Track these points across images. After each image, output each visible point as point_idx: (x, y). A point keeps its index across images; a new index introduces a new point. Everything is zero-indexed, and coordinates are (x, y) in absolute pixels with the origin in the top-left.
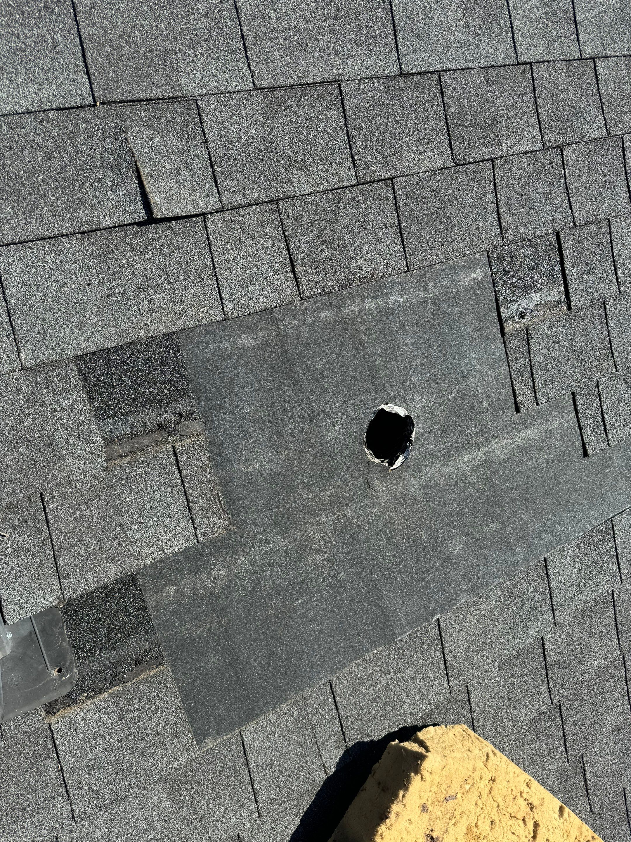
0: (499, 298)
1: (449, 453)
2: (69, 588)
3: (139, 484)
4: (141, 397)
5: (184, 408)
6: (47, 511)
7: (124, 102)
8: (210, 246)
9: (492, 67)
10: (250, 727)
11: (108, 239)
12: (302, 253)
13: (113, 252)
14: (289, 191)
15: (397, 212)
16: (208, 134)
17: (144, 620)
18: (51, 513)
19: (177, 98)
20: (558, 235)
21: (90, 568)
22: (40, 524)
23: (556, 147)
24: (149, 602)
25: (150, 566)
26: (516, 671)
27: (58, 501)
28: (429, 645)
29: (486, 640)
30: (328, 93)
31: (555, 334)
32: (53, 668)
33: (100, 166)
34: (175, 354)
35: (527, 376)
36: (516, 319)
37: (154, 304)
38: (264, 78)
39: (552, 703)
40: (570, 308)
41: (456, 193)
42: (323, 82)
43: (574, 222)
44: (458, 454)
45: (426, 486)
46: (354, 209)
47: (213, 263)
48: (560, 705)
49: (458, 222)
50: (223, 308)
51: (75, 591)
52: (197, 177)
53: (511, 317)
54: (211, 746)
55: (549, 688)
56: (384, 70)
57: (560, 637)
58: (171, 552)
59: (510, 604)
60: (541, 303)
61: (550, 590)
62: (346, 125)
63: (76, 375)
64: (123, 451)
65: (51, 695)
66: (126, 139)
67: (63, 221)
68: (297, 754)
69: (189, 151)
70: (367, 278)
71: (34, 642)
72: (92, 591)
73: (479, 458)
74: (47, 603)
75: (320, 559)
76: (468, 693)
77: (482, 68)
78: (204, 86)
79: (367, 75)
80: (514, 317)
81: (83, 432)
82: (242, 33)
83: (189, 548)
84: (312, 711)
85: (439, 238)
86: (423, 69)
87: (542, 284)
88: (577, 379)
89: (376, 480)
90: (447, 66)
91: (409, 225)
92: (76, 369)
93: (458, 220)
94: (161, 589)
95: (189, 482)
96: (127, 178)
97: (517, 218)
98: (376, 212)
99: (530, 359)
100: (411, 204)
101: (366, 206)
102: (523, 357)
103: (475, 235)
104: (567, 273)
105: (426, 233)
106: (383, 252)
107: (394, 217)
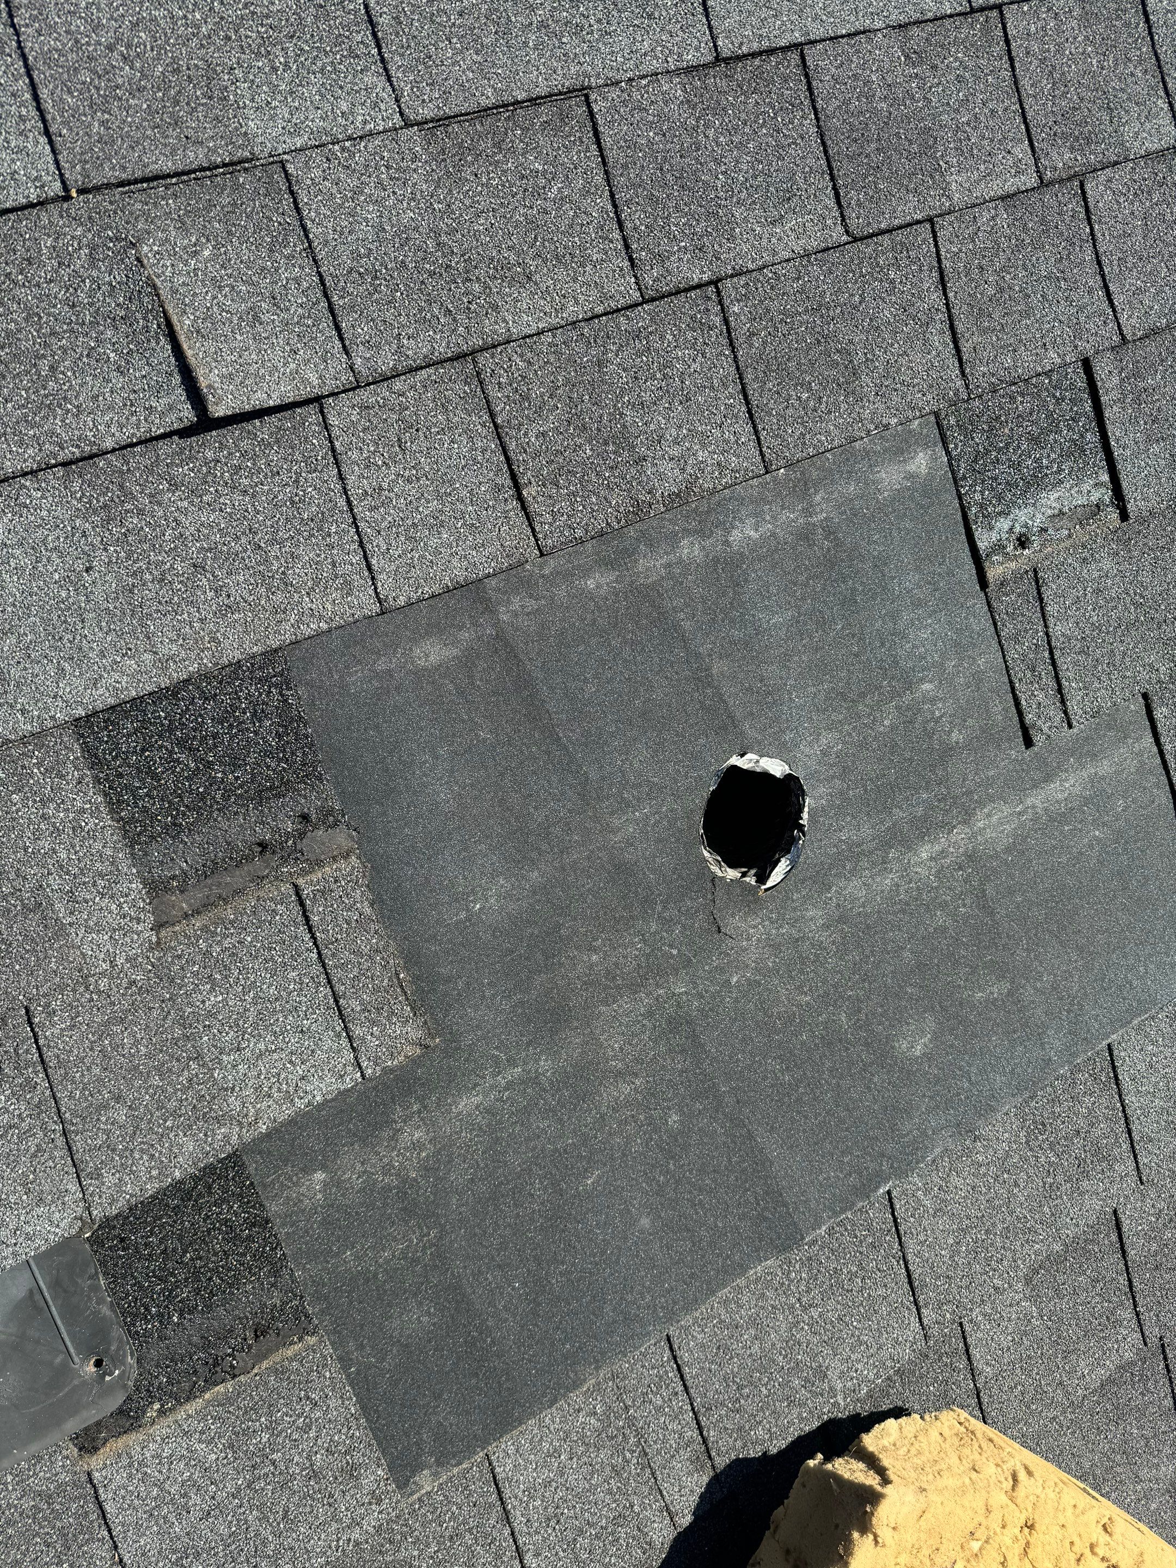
0: (969, 509)
1: (886, 845)
2: (100, 1197)
3: (230, 970)
4: (219, 789)
5: (311, 803)
6: (41, 1042)
7: (129, 183)
8: (337, 463)
9: (914, 23)
10: (507, 1444)
11: (121, 472)
12: (534, 459)
13: (134, 498)
14: (495, 332)
15: (733, 351)
16: (314, 231)
17: (266, 1246)
18: (49, 1046)
19: (240, 162)
20: (1087, 365)
21: (142, 1151)
22: (30, 1070)
23: (1069, 179)
24: (273, 1208)
25: (268, 1135)
26: (1063, 1284)
27: (62, 1020)
28: (873, 1245)
29: (994, 1225)
30: (564, 117)
31: (1096, 574)
32: (86, 1359)
33: (91, 322)
34: (282, 695)
35: (1045, 669)
36: (1010, 549)
37: (229, 596)
38: (424, 101)
39: (1146, 1344)
40: (1124, 516)
41: (857, 298)
42: (551, 95)
43: (1121, 334)
44: (908, 845)
45: (842, 919)
46: (639, 354)
47: (348, 498)
48: (1163, 1345)
49: (867, 360)
50: (376, 589)
51: (113, 1201)
52: (298, 323)
53: (999, 547)
54: (429, 1489)
55: (1137, 1314)
56: (680, 55)
57: (1153, 1206)
58: (309, 1104)
59: (1040, 1146)
60: (1061, 513)
61: (1124, 1111)
62: (608, 181)
63: (77, 758)
64: (190, 905)
65: (85, 1414)
66: (138, 260)
67: (21, 443)
68: (610, 1492)
69: (277, 270)
70: (678, 495)
71: (38, 1310)
72: (151, 1196)
73: (951, 850)
74: (57, 1230)
75: (626, 1088)
76: (965, 1338)
77: (894, 28)
78: (296, 131)
79: (644, 69)
80: (1004, 547)
81: (101, 875)
82: (367, 12)
83: (348, 1090)
84: (634, 1401)
85: (829, 396)
86: (765, 44)
87: (1060, 471)
88: (1151, 665)
89: (733, 915)
90: (818, 32)
91: (761, 375)
92: (76, 746)
93: (866, 354)
94: (295, 1179)
95: (333, 955)
96: (149, 341)
97: (994, 338)
98: (687, 356)
99: (1047, 631)
100: (761, 332)
101: (665, 345)
102: (1030, 629)
103: (906, 383)
104: (1113, 443)
105: (799, 388)
106: (708, 437)
107: (727, 362)
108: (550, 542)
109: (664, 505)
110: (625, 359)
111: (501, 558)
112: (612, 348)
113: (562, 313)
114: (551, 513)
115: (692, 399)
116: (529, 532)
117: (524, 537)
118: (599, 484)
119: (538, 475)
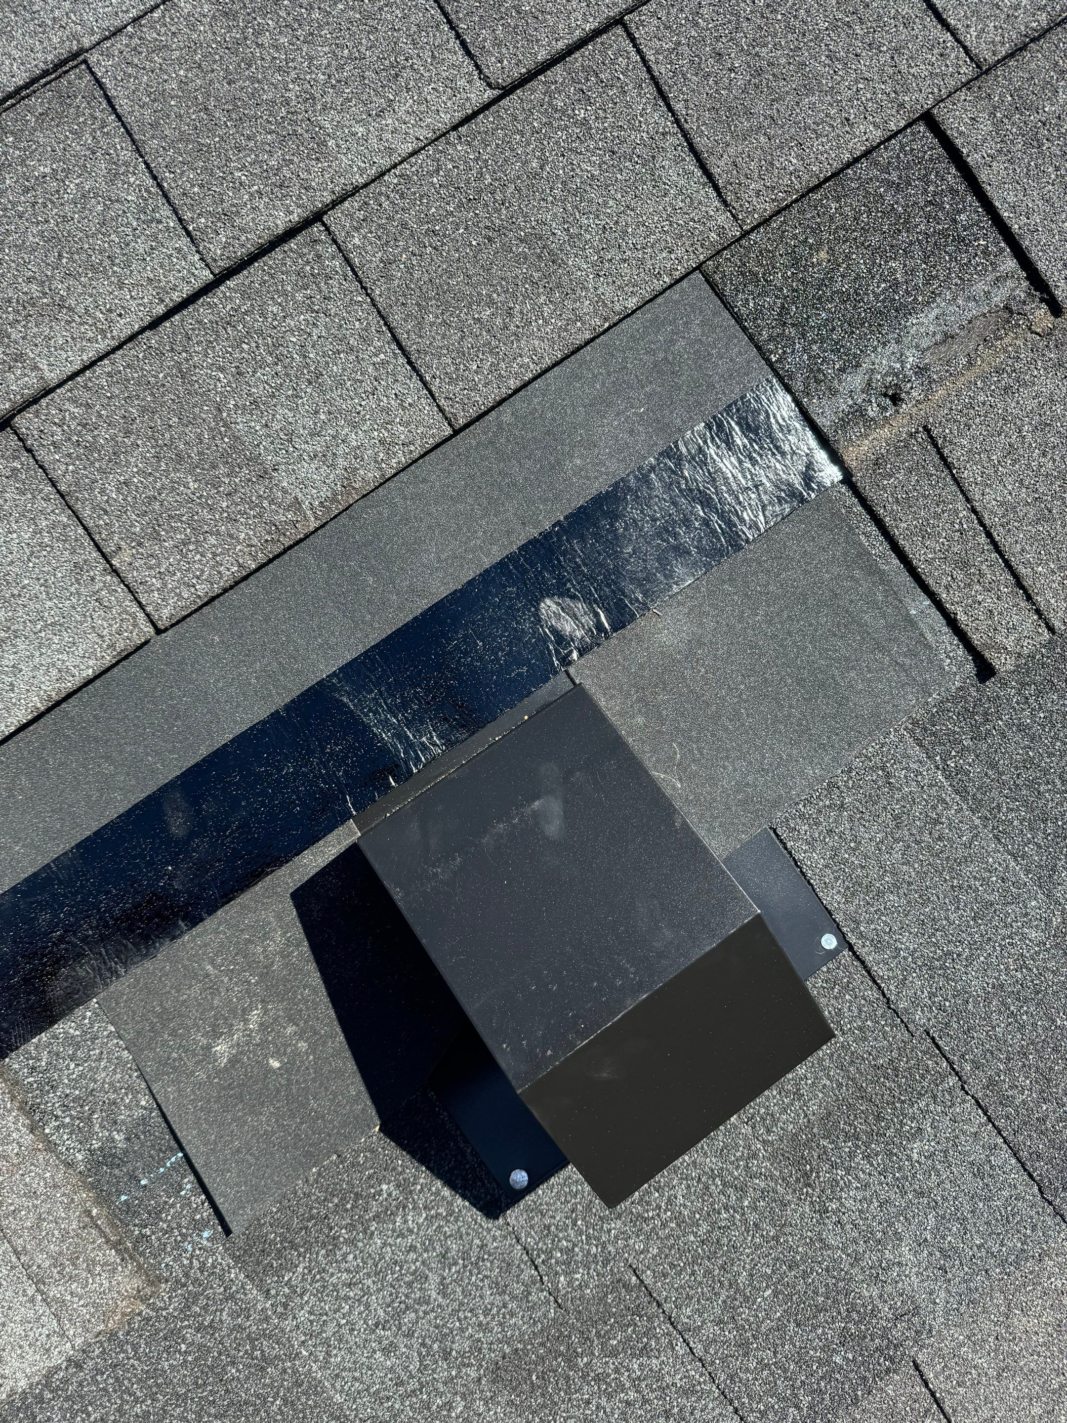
14: (27, 386)
15: (368, 295)
20: (930, 122)
30: (64, 98)
35: (984, 561)
40: (1056, 309)
41: (535, 164)
42: (33, 81)
43: (974, 61)
46: (235, 343)
49: (571, 236)
53: (854, 415)
58: (12, 1391)
60: (948, 337)
62: (138, 150)
80: (865, 412)
85: (522, 303)
87: (929, 279)
91: (414, 310)
93: (567, 230)
97: (763, 139)
98: (303, 322)
99: (972, 507)
100: (401, 256)
101: (270, 320)
102: (943, 512)
103: (639, 247)
104: (1006, 214)
105: (474, 307)
106: (358, 413)
107: (362, 310)
108: (166, 612)
109: (316, 518)
110: (219, 357)
111: (101, 652)
112: (197, 349)
113: (112, 331)
114: (158, 576)
115: (324, 372)
116: (135, 608)
117: (128, 617)
118: (216, 520)
119: (130, 536)
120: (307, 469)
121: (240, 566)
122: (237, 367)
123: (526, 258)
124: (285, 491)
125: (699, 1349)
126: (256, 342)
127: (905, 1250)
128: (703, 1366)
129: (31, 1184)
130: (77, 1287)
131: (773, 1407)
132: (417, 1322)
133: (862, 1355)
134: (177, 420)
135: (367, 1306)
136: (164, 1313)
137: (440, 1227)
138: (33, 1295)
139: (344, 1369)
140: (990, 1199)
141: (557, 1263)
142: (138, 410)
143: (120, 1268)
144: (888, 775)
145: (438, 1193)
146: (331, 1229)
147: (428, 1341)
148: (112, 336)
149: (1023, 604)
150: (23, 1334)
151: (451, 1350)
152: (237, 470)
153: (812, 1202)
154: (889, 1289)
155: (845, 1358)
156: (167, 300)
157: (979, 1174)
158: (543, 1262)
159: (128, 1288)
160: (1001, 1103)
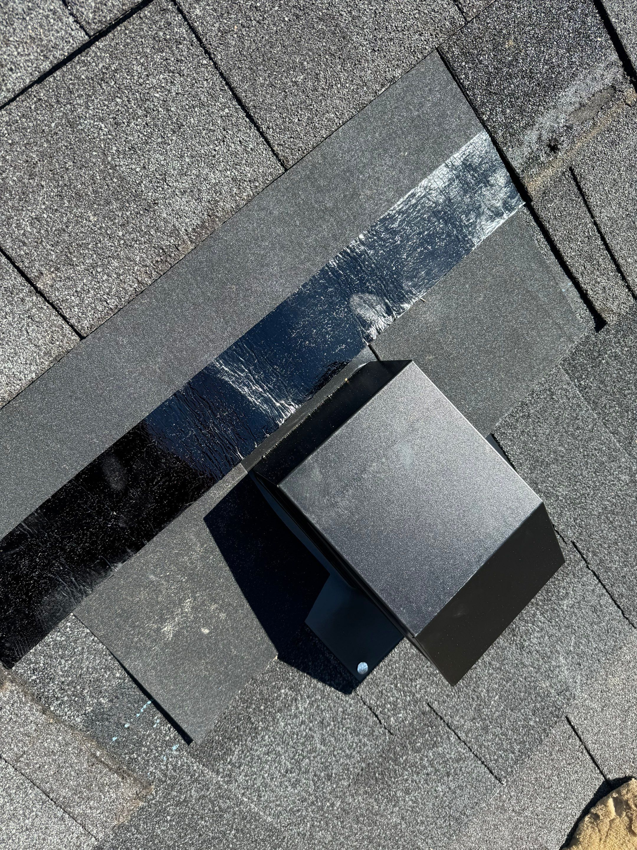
0: (496, 132)
12: (37, 248)
36: (543, 157)
46: (111, 97)
53: (532, 160)
60: (582, 105)
80: (537, 158)
85: (325, 70)
87: (571, 64)
91: (248, 73)
98: (163, 81)
99: (595, 221)
100: (234, 27)
101: (136, 78)
102: (579, 225)
103: (399, 29)
104: (613, 20)
105: (292, 72)
106: (214, 156)
107: (208, 72)
108: (86, 323)
109: (191, 242)
110: (98, 109)
111: (40, 359)
112: (79, 102)
113: (6, 84)
114: (75, 294)
115: (184, 123)
116: (61, 321)
117: (57, 329)
118: (115, 247)
119: (47, 263)
120: (180, 202)
121: (139, 282)
122: (114, 118)
123: (324, 34)
124: (166, 221)
125: (463, 736)
126: (127, 97)
127: (561, 658)
128: (465, 744)
129: (49, 747)
130: (94, 803)
131: (501, 756)
132: (310, 764)
133: (543, 718)
134: (72, 163)
135: (280, 763)
136: (153, 802)
137: (318, 706)
138: (62, 816)
139: (270, 802)
140: (600, 622)
141: (388, 710)
142: (37, 155)
143: (122, 784)
144: (552, 394)
145: (315, 687)
146: (253, 724)
147: (318, 773)
148: (7, 89)
149: (620, 282)
150: (59, 841)
151: (332, 774)
152: (127, 205)
153: (516, 644)
154: (554, 680)
155: (535, 722)
156: (51, 57)
157: (595, 611)
158: (381, 712)
159: (130, 794)
160: (606, 571)
